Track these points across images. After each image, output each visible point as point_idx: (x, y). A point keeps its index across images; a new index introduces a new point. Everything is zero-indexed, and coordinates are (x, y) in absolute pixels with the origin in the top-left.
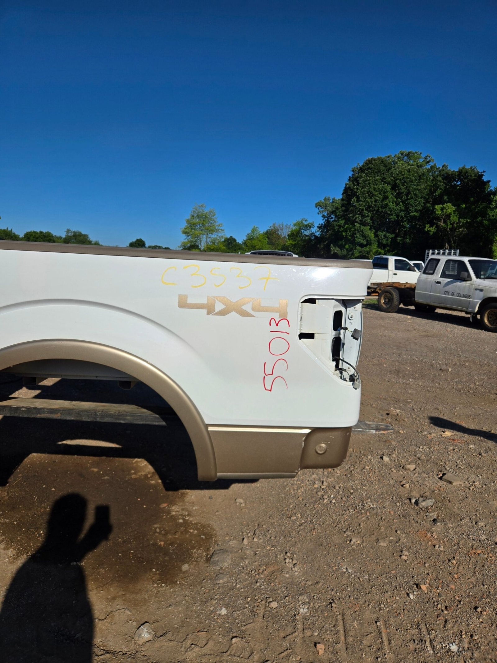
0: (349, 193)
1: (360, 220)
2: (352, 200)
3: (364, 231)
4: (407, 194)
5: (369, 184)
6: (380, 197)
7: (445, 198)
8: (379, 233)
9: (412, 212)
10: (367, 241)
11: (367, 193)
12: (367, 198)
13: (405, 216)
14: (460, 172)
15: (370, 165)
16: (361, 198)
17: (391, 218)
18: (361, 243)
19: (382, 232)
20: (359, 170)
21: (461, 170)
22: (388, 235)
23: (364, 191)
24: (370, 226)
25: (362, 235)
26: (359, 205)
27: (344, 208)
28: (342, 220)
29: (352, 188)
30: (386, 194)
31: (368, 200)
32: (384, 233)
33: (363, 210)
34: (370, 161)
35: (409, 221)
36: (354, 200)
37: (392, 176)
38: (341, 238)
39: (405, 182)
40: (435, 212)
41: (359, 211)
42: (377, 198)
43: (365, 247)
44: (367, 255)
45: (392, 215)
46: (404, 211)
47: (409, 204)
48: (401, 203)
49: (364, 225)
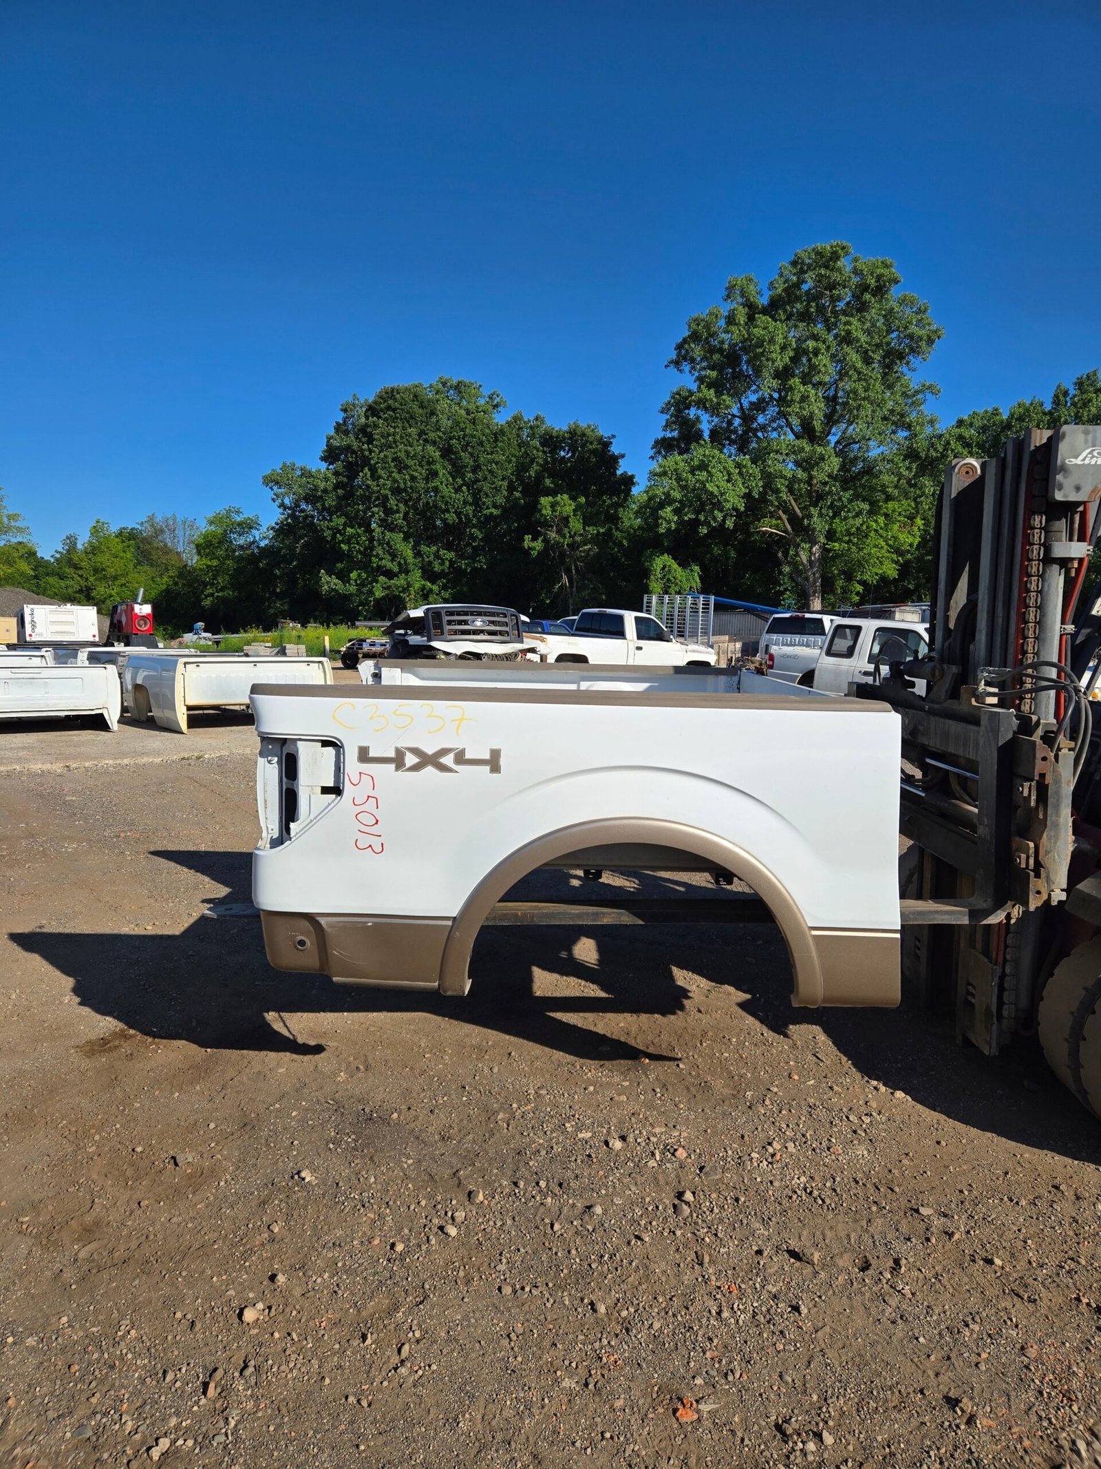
0: (350, 459)
1: (380, 520)
2: (361, 474)
3: (392, 543)
4: (475, 469)
5: (395, 442)
6: (421, 472)
7: (548, 482)
8: (424, 548)
9: (488, 508)
10: (399, 564)
11: (394, 460)
12: (393, 472)
13: (474, 516)
14: (572, 433)
15: (390, 402)
16: (379, 470)
17: (447, 519)
18: (388, 567)
19: (430, 548)
20: (367, 411)
21: (574, 430)
22: (442, 552)
23: (386, 456)
24: (404, 532)
25: (387, 551)
26: (378, 485)
27: (340, 492)
28: (338, 517)
29: (355, 448)
30: (434, 467)
31: (396, 475)
32: (434, 548)
33: (386, 498)
34: (391, 394)
35: (482, 525)
36: (366, 474)
37: (439, 430)
38: (341, 556)
39: (468, 444)
40: (540, 510)
41: (378, 499)
42: (416, 474)
43: (396, 578)
44: (402, 595)
45: (448, 511)
46: (470, 504)
47: (480, 491)
48: (464, 488)
49: (392, 530)
